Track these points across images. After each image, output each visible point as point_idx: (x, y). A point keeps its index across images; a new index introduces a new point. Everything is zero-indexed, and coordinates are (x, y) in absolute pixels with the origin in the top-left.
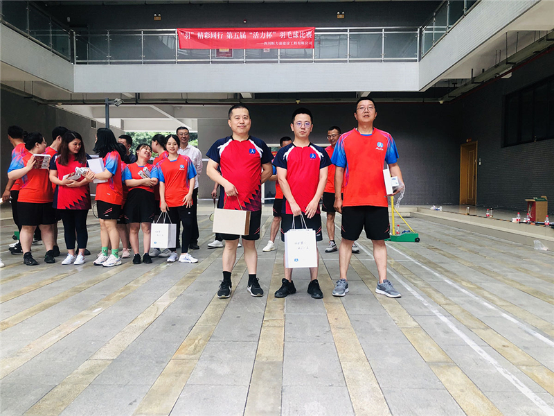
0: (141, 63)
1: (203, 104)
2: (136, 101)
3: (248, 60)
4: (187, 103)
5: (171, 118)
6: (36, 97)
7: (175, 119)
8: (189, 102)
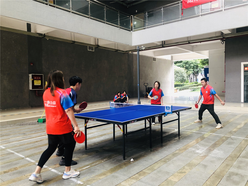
0: (162, 25)
1: (201, 42)
2: (163, 46)
3: (225, 8)
4: (189, 43)
5: (192, 52)
6: (119, 50)
7: (194, 53)
8: (191, 42)
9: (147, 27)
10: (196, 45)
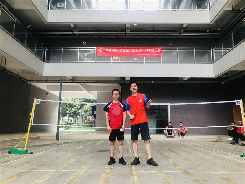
0: (77, 62)
1: (105, 83)
2: (73, 81)
6: (23, 78)
7: (87, 92)
8: (99, 82)
9: (61, 61)
10: (90, 86)
